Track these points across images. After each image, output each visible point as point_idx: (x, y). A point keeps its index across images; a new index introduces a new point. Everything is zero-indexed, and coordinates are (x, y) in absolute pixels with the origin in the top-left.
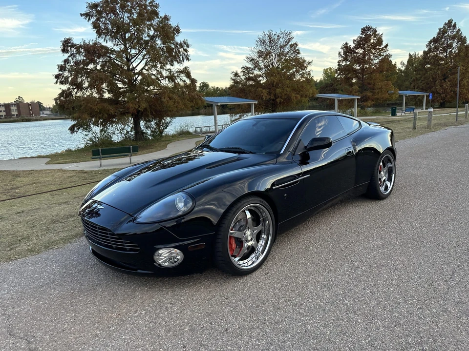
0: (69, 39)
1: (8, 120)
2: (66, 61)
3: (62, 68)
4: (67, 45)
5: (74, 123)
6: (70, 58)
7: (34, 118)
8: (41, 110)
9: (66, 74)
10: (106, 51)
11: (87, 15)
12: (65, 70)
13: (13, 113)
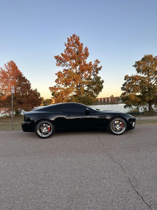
0: (127, 75)
1: (108, 103)
2: (126, 83)
3: (124, 85)
4: (126, 78)
5: (125, 105)
6: (127, 82)
7: (116, 102)
8: (119, 100)
9: (125, 87)
10: (140, 78)
11: (135, 66)
12: (125, 86)
13: (109, 101)
